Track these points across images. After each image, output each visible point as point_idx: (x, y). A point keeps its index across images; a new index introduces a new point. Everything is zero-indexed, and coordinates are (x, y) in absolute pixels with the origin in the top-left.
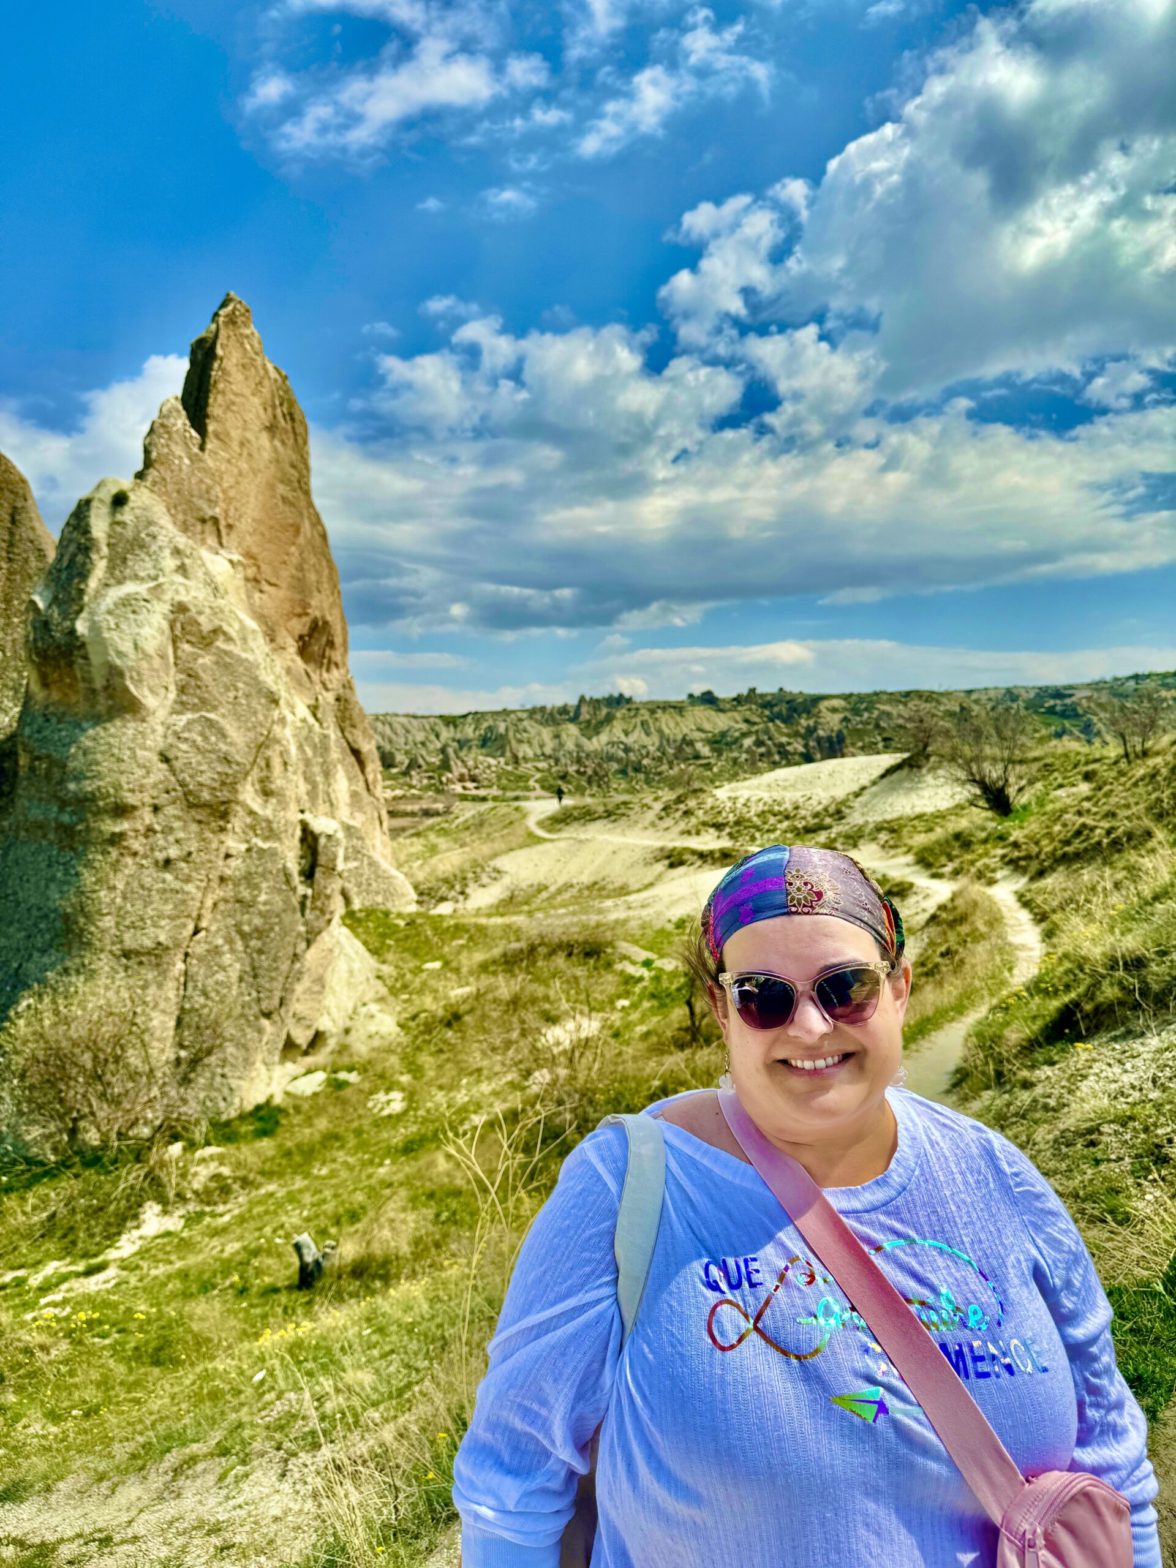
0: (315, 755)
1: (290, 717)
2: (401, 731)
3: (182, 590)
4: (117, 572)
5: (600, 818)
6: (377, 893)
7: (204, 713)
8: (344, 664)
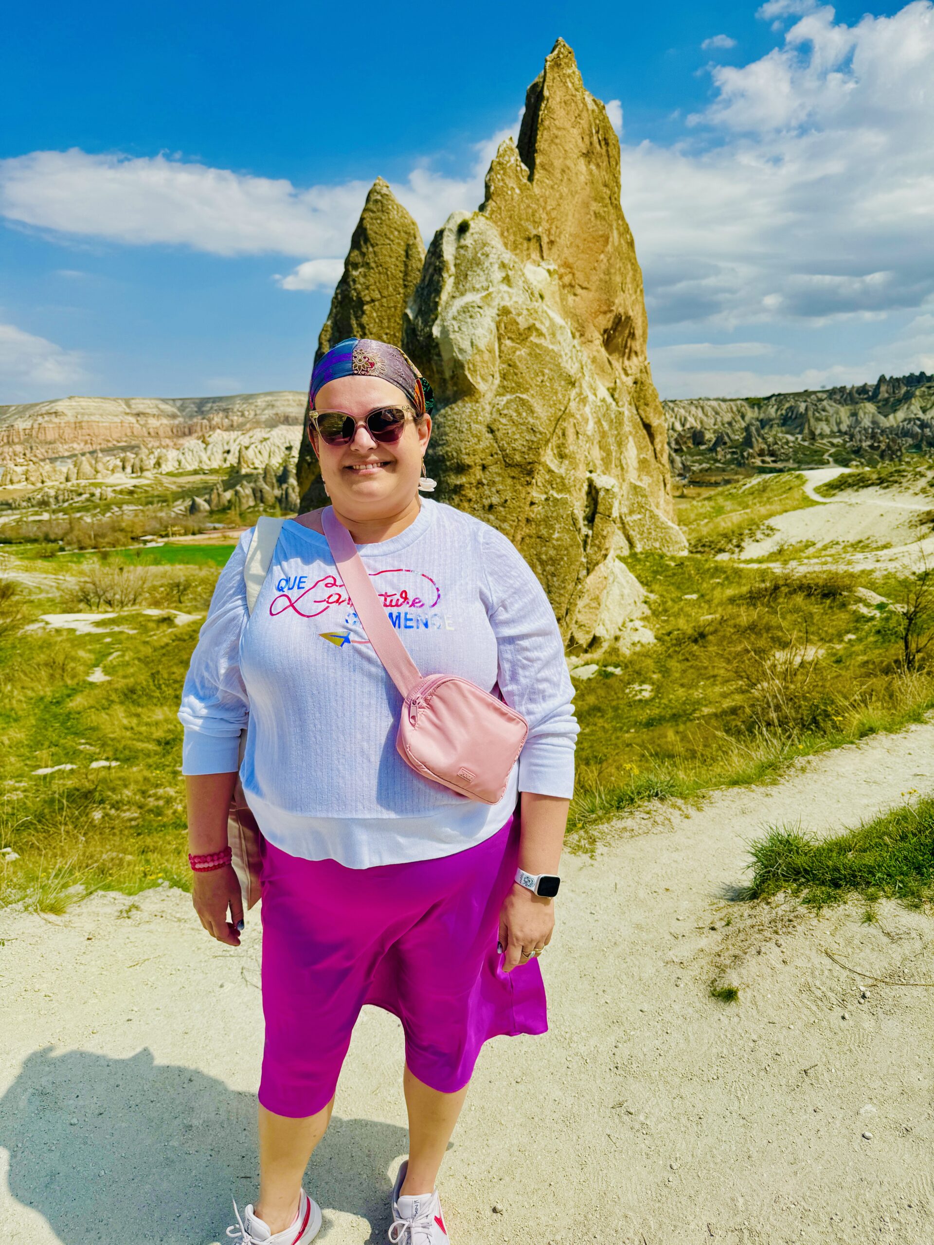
0: (611, 429)
1: (591, 397)
2: (710, 412)
3: (506, 296)
4: (461, 286)
5: (872, 484)
6: (656, 540)
7: (518, 395)
8: (642, 352)
